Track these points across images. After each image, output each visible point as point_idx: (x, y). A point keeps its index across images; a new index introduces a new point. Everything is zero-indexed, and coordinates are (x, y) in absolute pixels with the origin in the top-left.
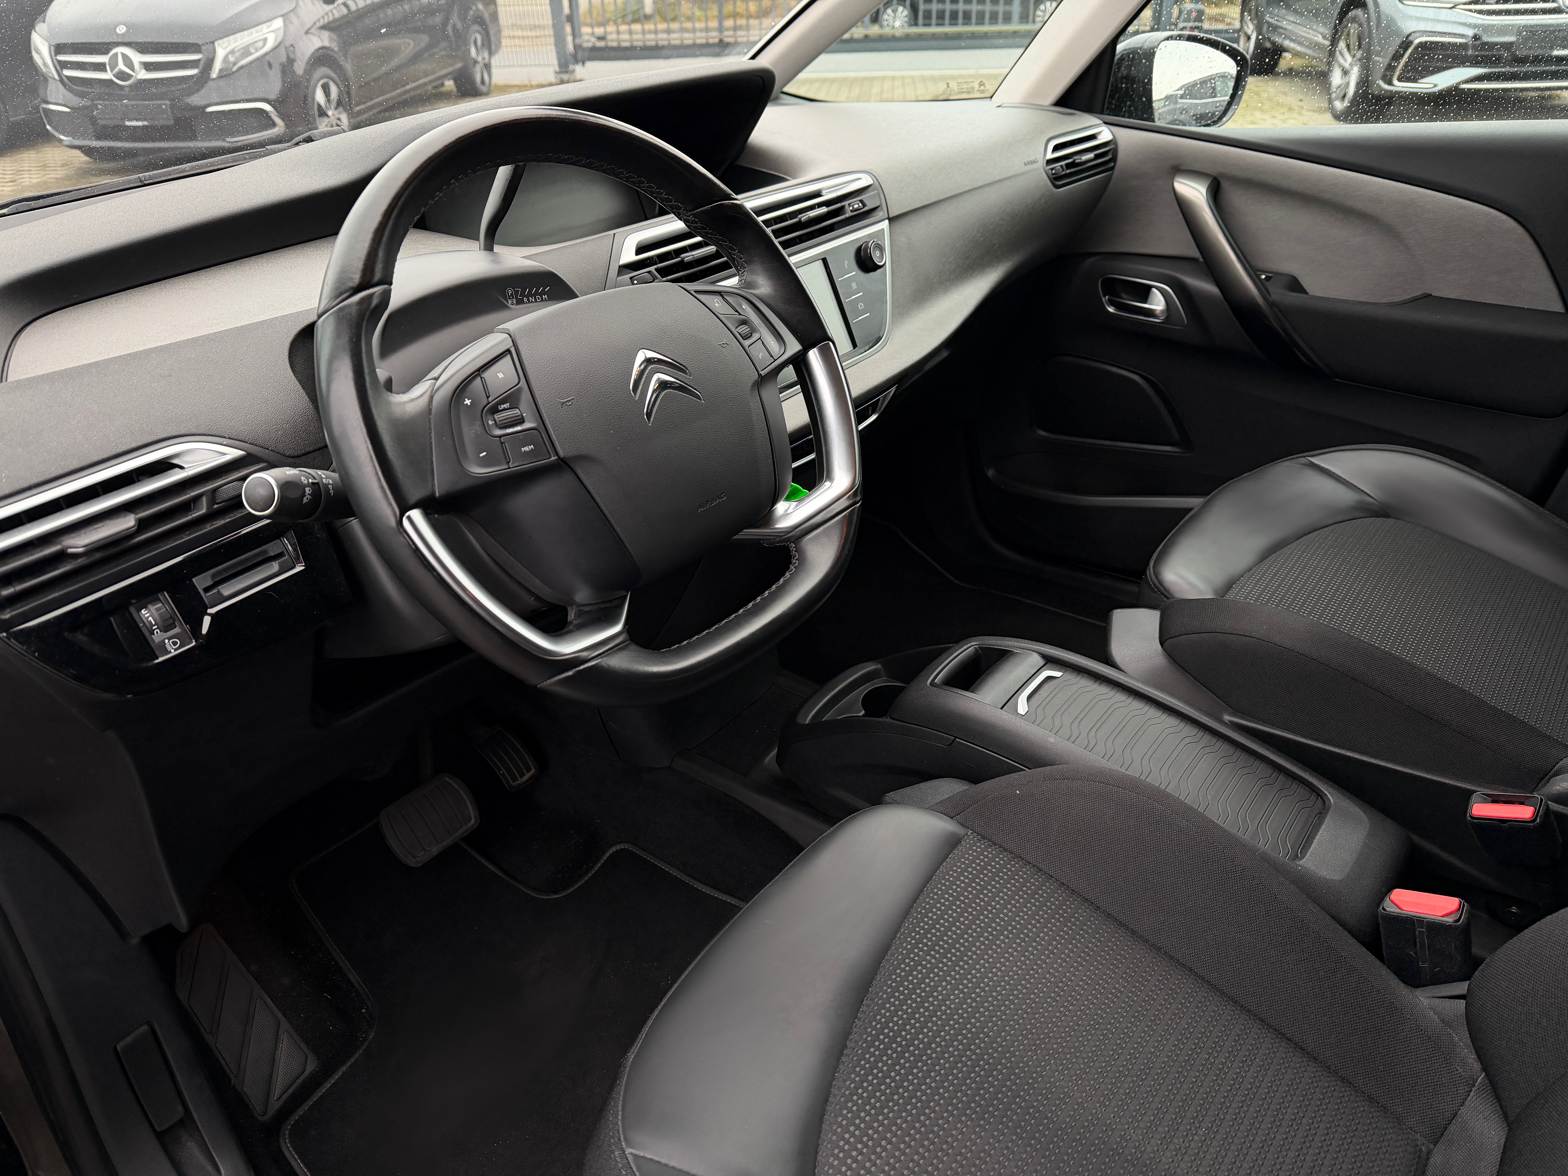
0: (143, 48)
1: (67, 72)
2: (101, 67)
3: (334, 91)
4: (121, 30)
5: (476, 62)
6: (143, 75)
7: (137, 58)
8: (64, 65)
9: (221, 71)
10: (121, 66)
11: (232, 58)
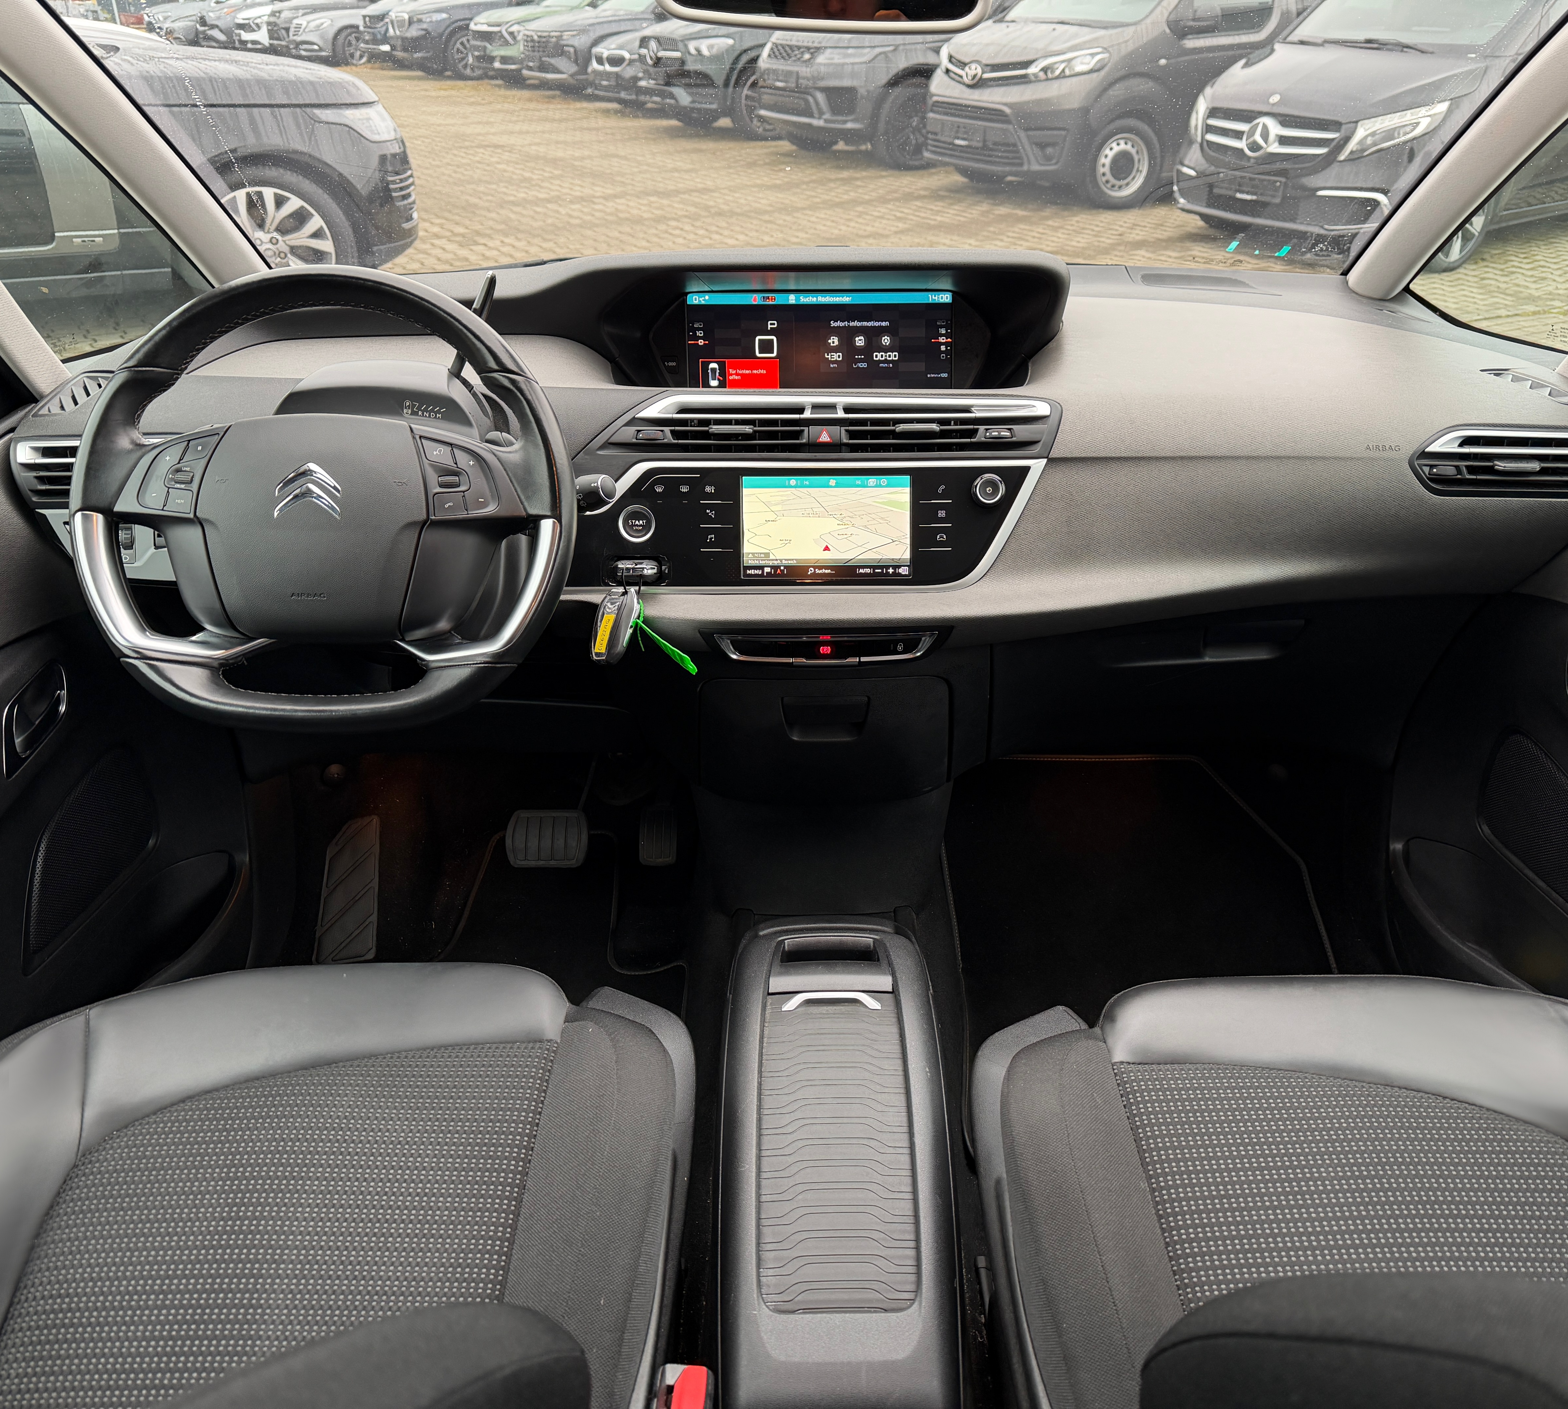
1: (1210, 137)
2: (1238, 135)
8: (1209, 129)
10: (1258, 138)
11: (1369, 141)
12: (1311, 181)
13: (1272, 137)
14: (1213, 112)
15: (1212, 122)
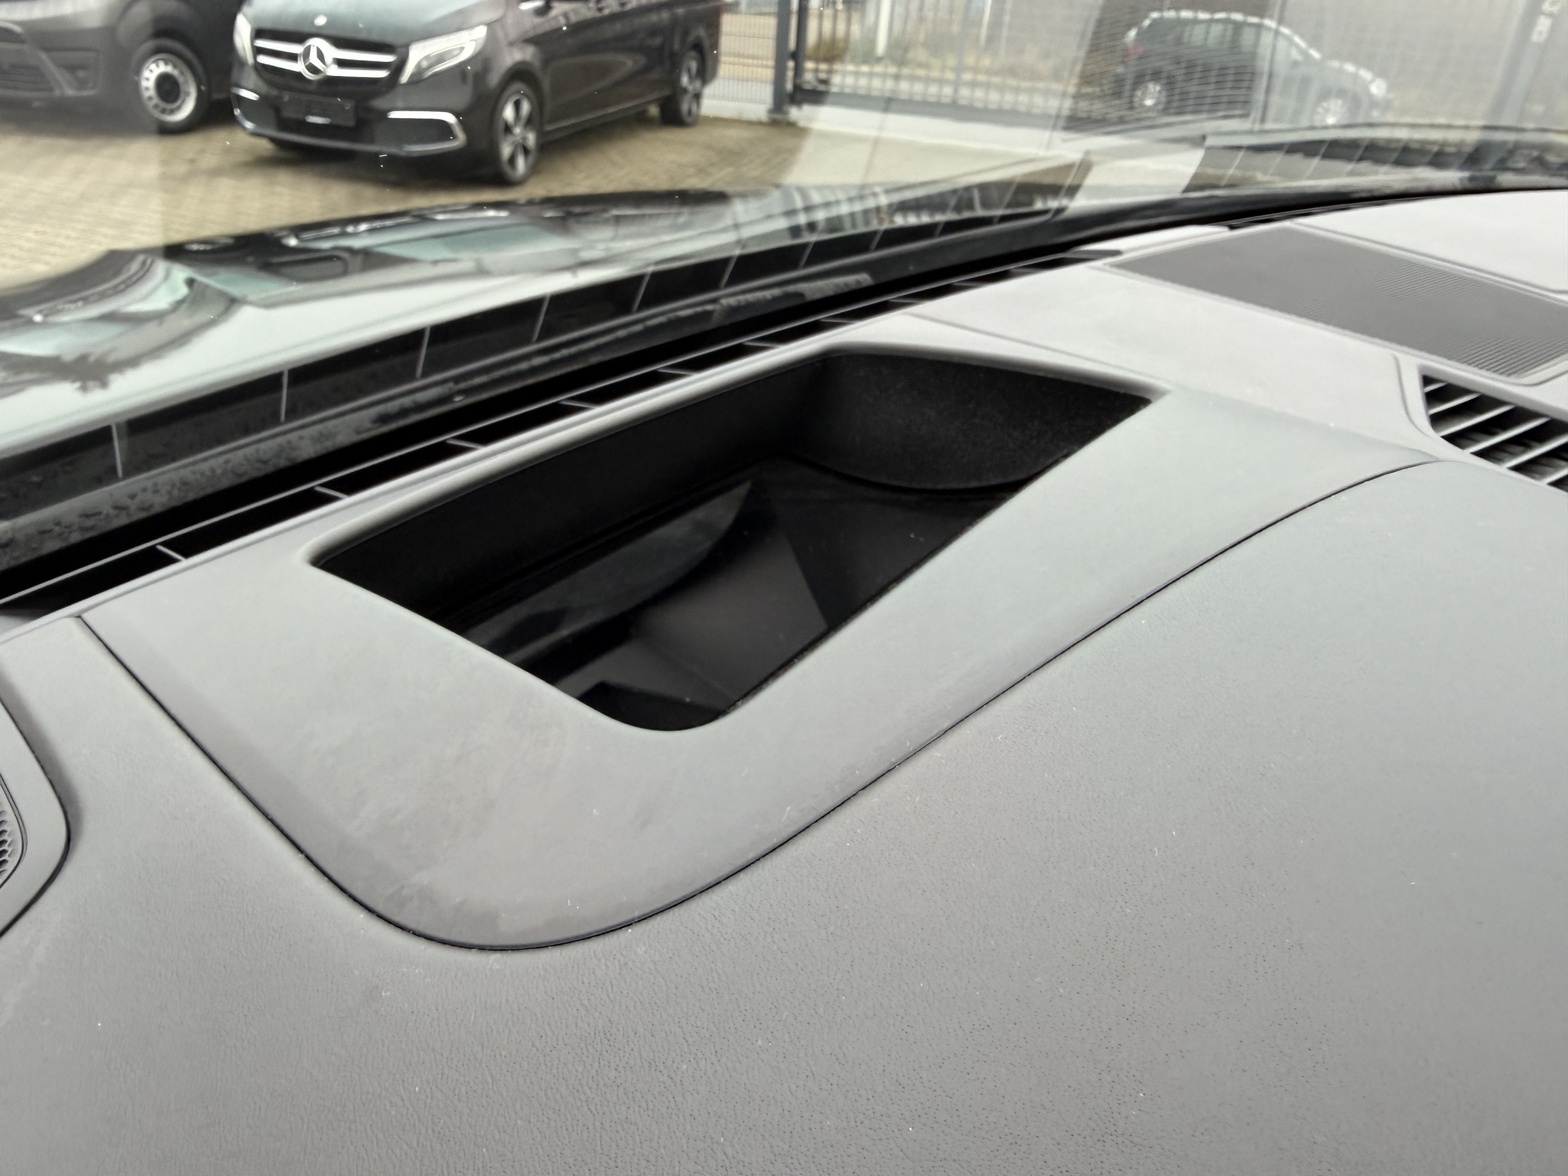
0: (340, 42)
1: (263, 59)
2: (293, 57)
3: (526, 107)
4: (321, 21)
5: (685, 91)
6: (334, 71)
7: (332, 52)
8: (258, 51)
9: (412, 76)
10: (314, 60)
11: (425, 64)
12: (379, 103)
13: (329, 59)
14: (259, 33)
15: (261, 43)
